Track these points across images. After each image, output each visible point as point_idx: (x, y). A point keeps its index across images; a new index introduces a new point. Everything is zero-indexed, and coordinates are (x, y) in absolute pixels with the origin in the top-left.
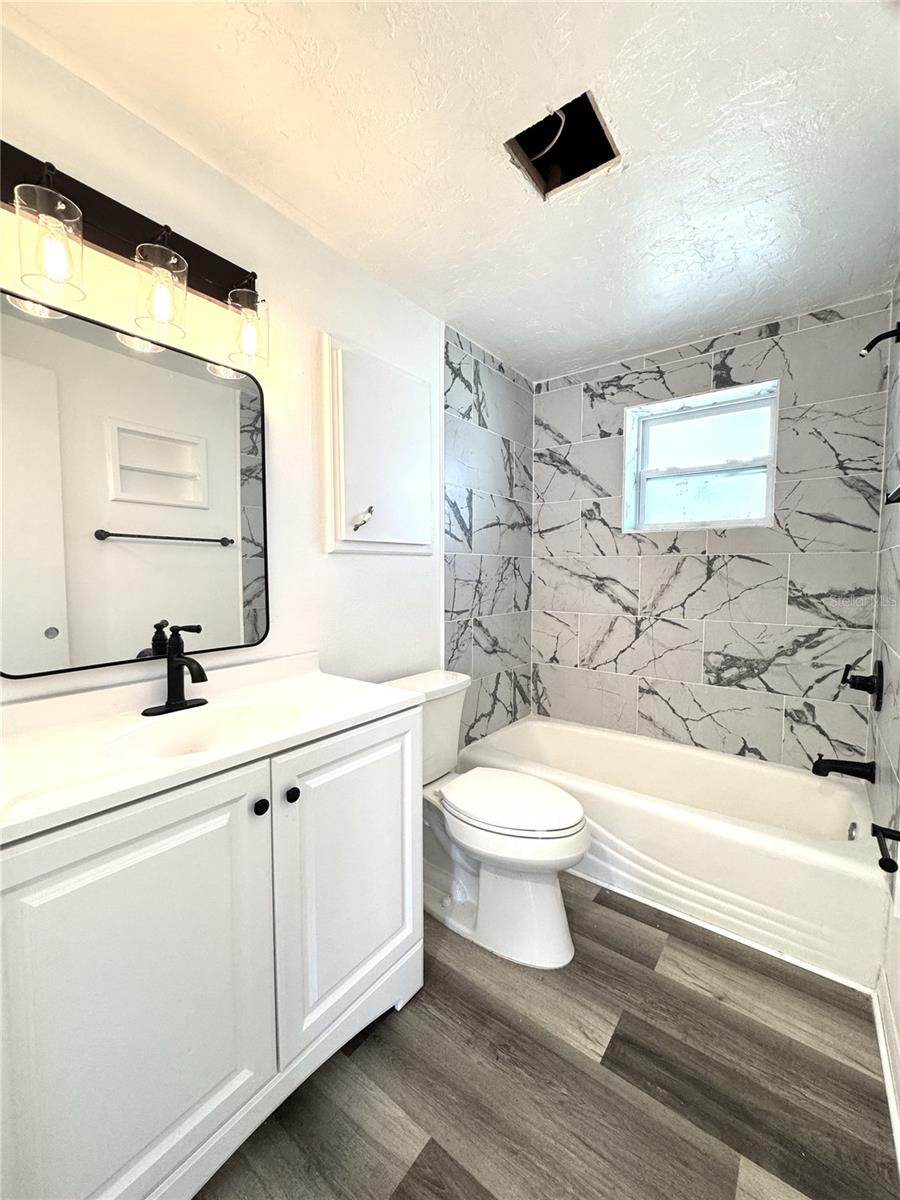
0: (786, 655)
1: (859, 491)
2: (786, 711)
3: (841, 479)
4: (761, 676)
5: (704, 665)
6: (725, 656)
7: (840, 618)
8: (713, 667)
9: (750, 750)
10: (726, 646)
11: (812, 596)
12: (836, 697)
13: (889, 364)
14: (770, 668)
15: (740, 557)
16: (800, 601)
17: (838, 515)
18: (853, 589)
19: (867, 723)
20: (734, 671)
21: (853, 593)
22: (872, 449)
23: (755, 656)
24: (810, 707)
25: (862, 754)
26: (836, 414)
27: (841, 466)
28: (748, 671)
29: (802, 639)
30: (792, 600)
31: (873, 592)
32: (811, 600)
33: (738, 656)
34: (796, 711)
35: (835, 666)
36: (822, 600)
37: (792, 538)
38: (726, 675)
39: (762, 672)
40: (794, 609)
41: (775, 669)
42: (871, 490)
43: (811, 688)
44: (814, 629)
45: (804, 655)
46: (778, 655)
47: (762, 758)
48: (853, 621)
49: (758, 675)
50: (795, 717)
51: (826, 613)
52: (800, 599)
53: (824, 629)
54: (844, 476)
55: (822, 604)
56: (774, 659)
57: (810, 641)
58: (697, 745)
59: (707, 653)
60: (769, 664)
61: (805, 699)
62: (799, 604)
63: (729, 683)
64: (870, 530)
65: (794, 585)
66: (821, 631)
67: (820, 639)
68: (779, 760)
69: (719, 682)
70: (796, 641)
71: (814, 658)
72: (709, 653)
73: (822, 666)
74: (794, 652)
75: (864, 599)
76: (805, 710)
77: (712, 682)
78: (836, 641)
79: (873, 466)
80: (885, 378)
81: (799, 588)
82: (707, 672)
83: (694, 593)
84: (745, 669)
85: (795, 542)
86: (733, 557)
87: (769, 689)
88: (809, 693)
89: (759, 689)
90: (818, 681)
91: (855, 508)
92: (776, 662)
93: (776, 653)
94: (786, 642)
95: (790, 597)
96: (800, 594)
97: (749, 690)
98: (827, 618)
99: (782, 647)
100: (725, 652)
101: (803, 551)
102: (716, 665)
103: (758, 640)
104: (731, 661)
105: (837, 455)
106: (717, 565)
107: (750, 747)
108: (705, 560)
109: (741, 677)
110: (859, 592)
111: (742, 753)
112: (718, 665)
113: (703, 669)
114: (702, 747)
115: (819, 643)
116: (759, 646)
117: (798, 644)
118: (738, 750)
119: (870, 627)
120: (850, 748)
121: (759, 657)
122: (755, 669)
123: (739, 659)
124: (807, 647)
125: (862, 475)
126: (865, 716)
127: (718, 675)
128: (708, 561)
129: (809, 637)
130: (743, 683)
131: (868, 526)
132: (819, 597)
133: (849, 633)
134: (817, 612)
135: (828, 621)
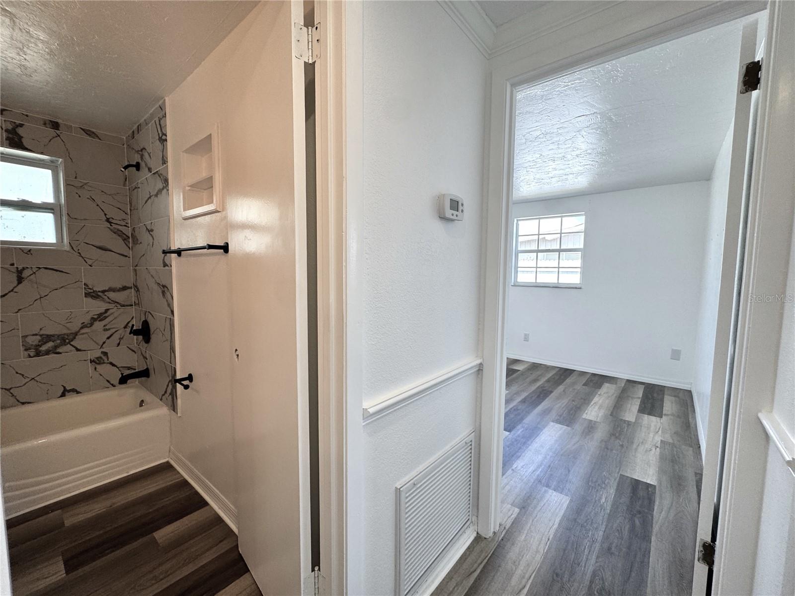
0: (87, 327)
1: (119, 236)
2: (90, 360)
3: (109, 227)
4: (72, 343)
5: (23, 345)
6: (41, 336)
7: (116, 302)
8: (32, 345)
9: (69, 391)
10: (41, 329)
11: (99, 291)
12: (119, 344)
13: (127, 174)
14: (77, 337)
15: (46, 268)
16: (92, 294)
17: (109, 247)
18: (121, 287)
19: (135, 353)
20: (50, 344)
21: (122, 288)
22: (124, 216)
23: (65, 331)
24: (105, 354)
25: (135, 369)
26: (102, 192)
27: (108, 220)
28: (61, 342)
29: (96, 317)
30: (87, 295)
31: (131, 288)
32: (99, 294)
33: (51, 334)
34: (97, 358)
35: (117, 328)
36: (106, 293)
37: (83, 258)
38: (44, 348)
39: (72, 341)
40: (90, 300)
41: (80, 336)
42: (125, 236)
43: (104, 343)
44: (102, 310)
45: (98, 325)
46: (82, 328)
47: (78, 392)
48: (123, 303)
49: (69, 343)
50: (97, 361)
51: (108, 300)
52: (93, 294)
53: (108, 309)
54: (109, 226)
55: (105, 295)
56: (79, 331)
57: (101, 317)
58: (23, 403)
59: (25, 337)
60: (76, 335)
61: (102, 350)
62: (92, 297)
63: (47, 353)
64: (126, 256)
65: (87, 286)
66: (107, 311)
67: (106, 315)
68: (89, 390)
69: (38, 354)
70: (92, 318)
71: (104, 326)
72: (27, 336)
73: (109, 329)
74: (92, 324)
75: (127, 292)
76: (102, 356)
77: (32, 354)
78: (116, 315)
79: (124, 224)
80: (126, 180)
81: (91, 287)
82: (26, 350)
83: (6, 294)
84: (59, 341)
85: (85, 260)
86: (40, 268)
87: (78, 350)
88: (104, 346)
89: (71, 351)
90: (108, 338)
91: (117, 244)
92: (80, 333)
93: (80, 326)
94: (87, 320)
95: (85, 293)
96: (92, 291)
97: (63, 354)
98: (110, 303)
99: (84, 323)
100: (42, 332)
101: (91, 266)
102: (34, 344)
103: (67, 321)
104: (48, 338)
105: (105, 215)
106: (26, 274)
107: (68, 389)
108: (14, 270)
109: (56, 347)
110: (124, 288)
111: (63, 395)
112: (36, 343)
113: (22, 349)
114: (29, 403)
115: (106, 318)
116: (68, 325)
117: (93, 320)
118: (60, 393)
119: (132, 305)
120: (129, 368)
121: (69, 332)
122: (66, 339)
123: (53, 336)
124: (100, 321)
125: (120, 228)
126: (134, 349)
127: (37, 350)
128: (18, 271)
129: (100, 315)
130: (59, 350)
131: (126, 254)
132: (103, 292)
133: (122, 309)
134: (103, 300)
135: (110, 305)
